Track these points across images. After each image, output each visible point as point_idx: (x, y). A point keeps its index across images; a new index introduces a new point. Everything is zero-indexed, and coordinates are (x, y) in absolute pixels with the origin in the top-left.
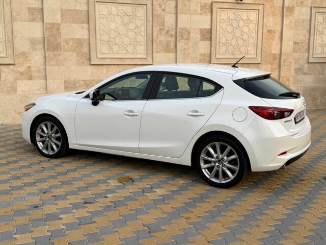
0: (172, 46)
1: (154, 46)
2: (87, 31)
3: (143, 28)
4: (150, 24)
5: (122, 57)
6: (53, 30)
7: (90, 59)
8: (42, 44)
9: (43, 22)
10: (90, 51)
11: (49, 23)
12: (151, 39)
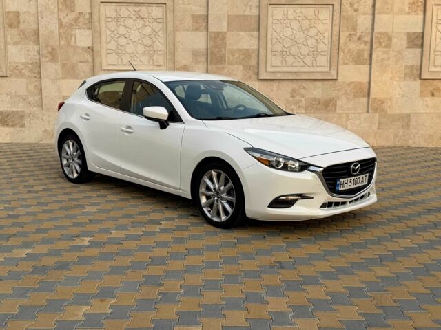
0: (366, 56)
1: (341, 57)
2: (257, 40)
3: (326, 35)
4: (336, 29)
5: (298, 70)
6: (217, 39)
7: (258, 74)
8: (205, 56)
9: (207, 31)
10: (258, 64)
11: (214, 32)
12: (337, 47)
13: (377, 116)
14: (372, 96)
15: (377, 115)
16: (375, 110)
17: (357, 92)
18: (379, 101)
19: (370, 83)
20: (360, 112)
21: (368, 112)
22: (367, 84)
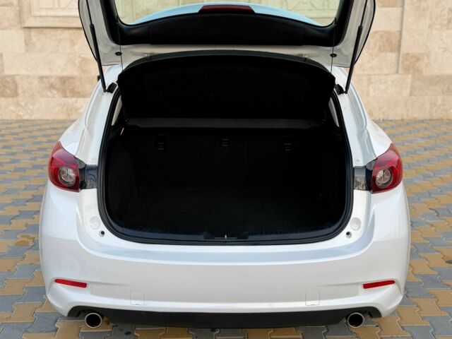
13: (409, 78)
14: (404, 50)
15: (410, 76)
16: (407, 70)
17: (383, 45)
18: (413, 57)
19: (401, 32)
20: (387, 72)
21: (397, 72)
22: (397, 34)
